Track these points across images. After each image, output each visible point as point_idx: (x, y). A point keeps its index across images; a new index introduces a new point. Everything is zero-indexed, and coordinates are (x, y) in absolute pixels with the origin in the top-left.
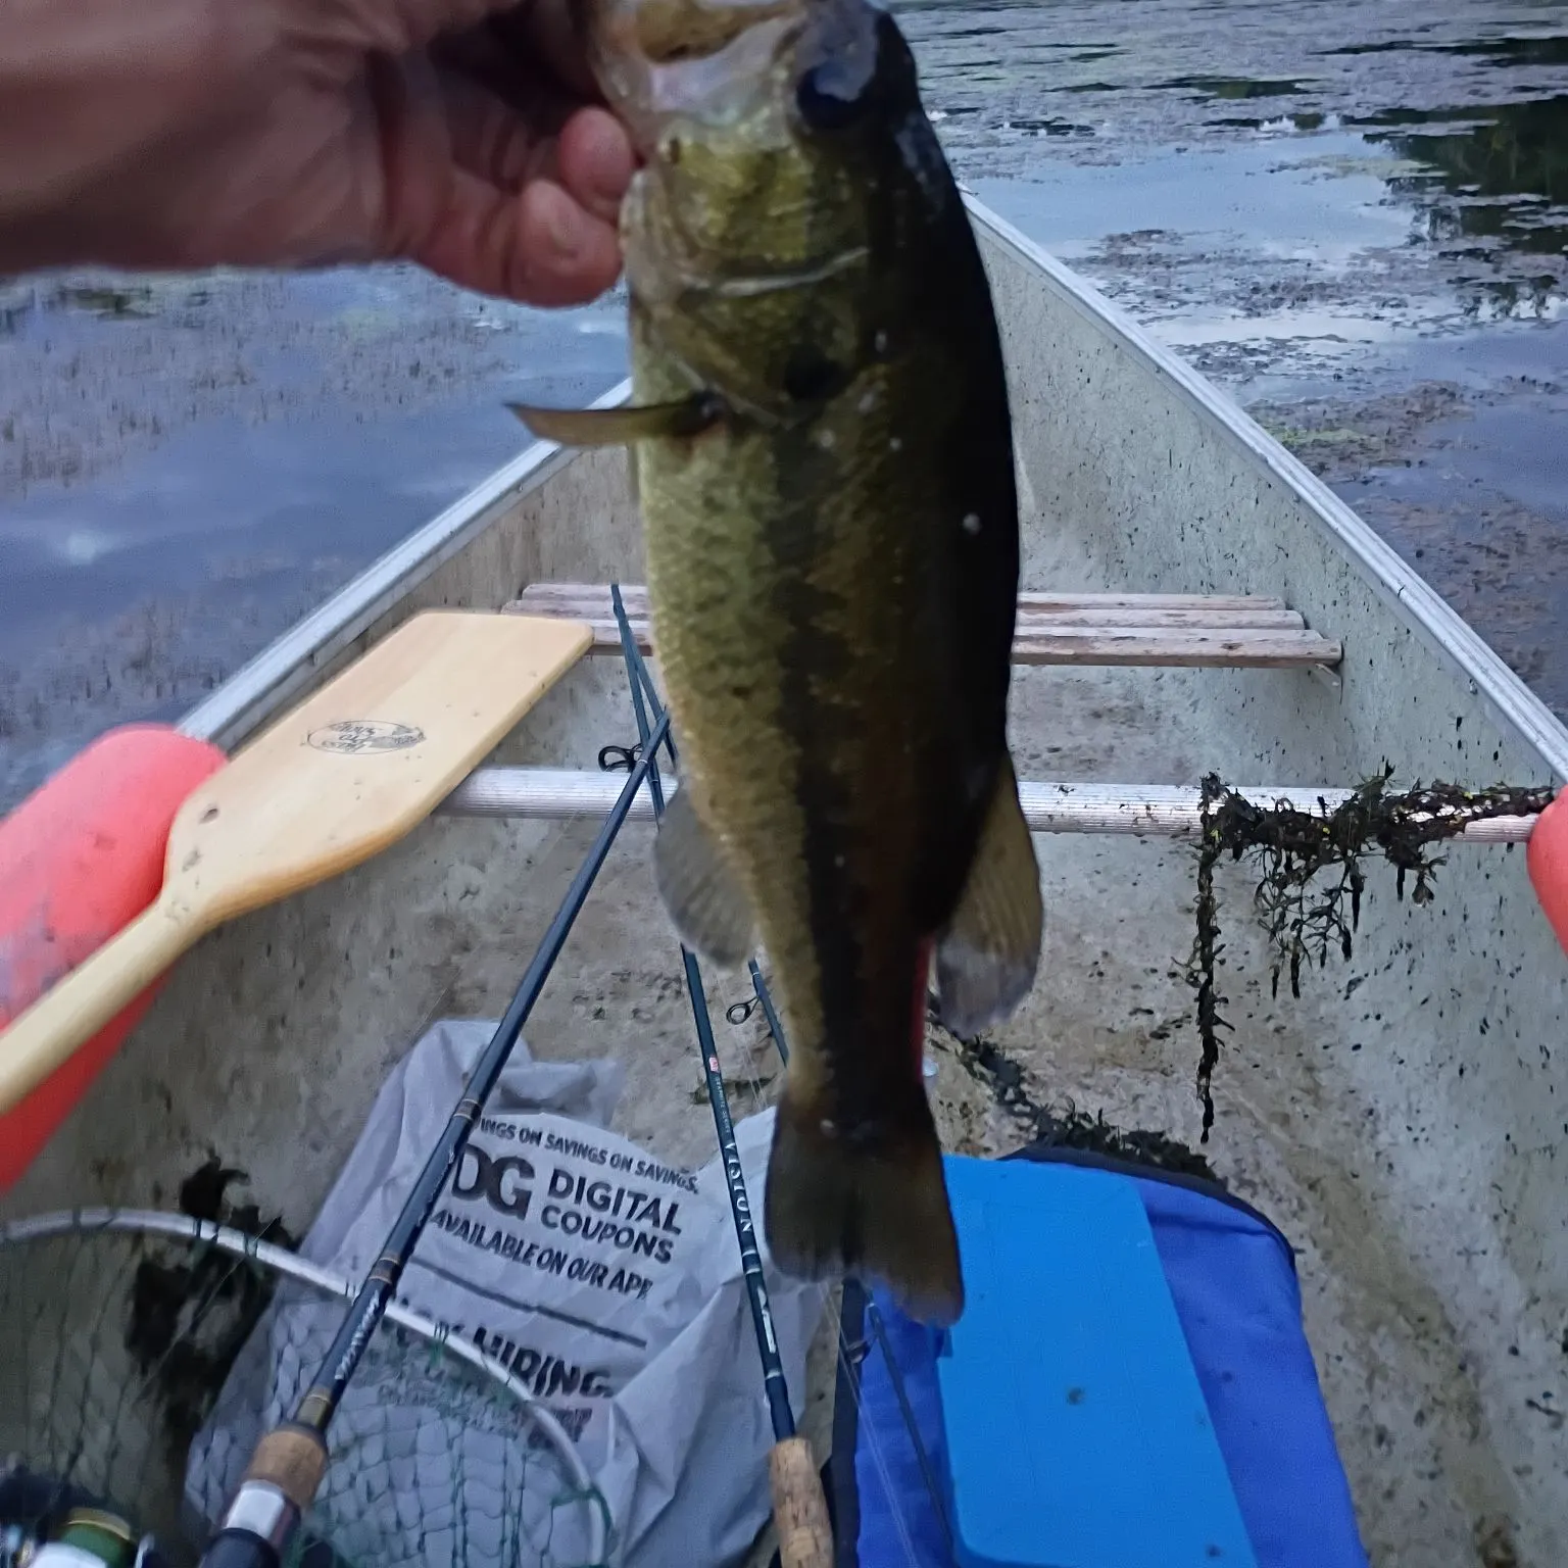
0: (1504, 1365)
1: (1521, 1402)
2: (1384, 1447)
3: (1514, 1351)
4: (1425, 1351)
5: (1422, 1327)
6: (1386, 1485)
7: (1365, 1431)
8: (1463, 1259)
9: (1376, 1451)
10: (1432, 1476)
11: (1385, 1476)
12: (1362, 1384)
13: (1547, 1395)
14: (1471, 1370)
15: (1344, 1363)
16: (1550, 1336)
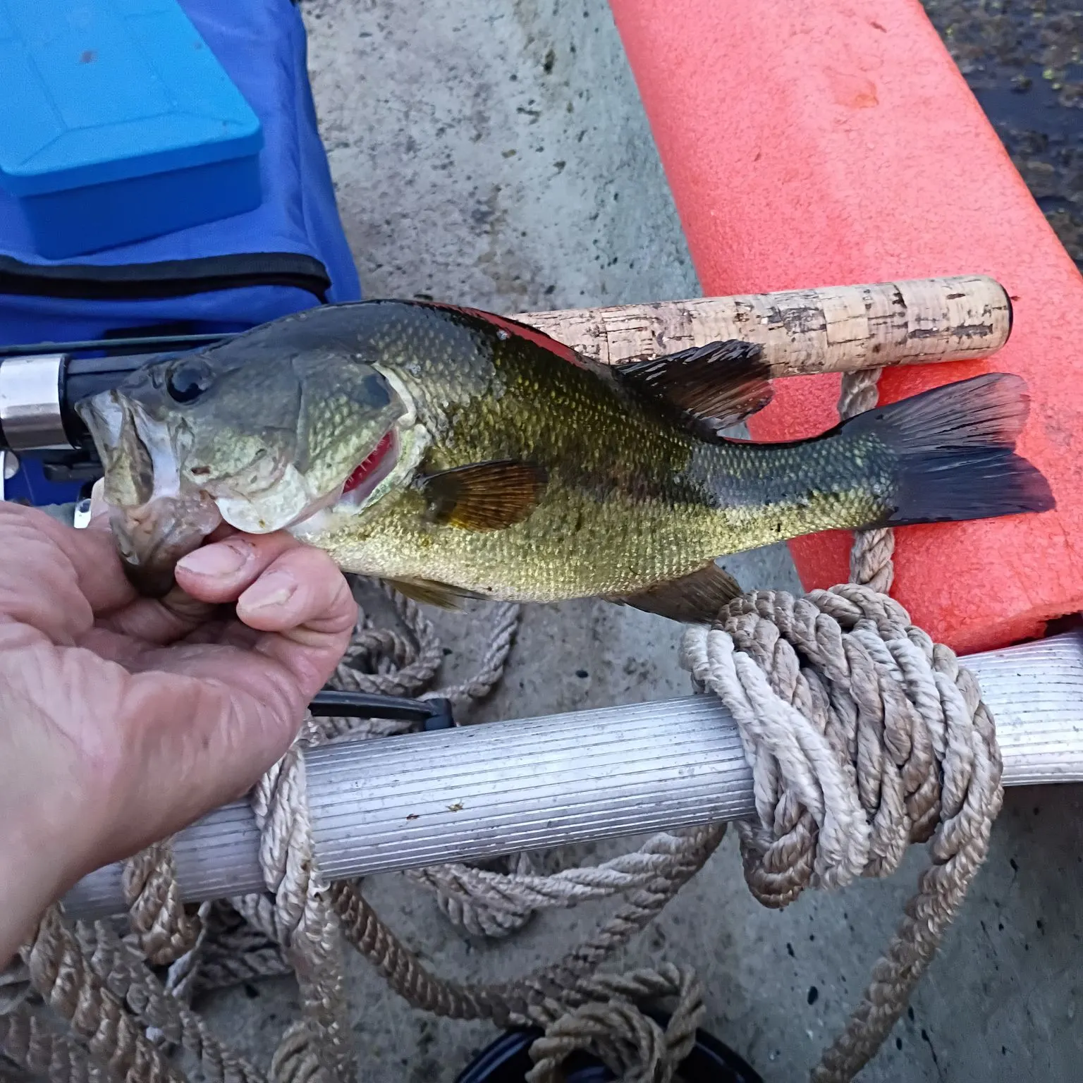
0: (507, 88)
1: (514, 111)
2: (411, 154)
3: (514, 78)
4: (451, 89)
5: (453, 73)
6: (409, 177)
7: (398, 145)
8: (487, 24)
9: (405, 157)
10: (444, 167)
11: (408, 172)
12: (401, 116)
13: (531, 102)
14: (483, 95)
15: (389, 104)
16: (538, 62)
